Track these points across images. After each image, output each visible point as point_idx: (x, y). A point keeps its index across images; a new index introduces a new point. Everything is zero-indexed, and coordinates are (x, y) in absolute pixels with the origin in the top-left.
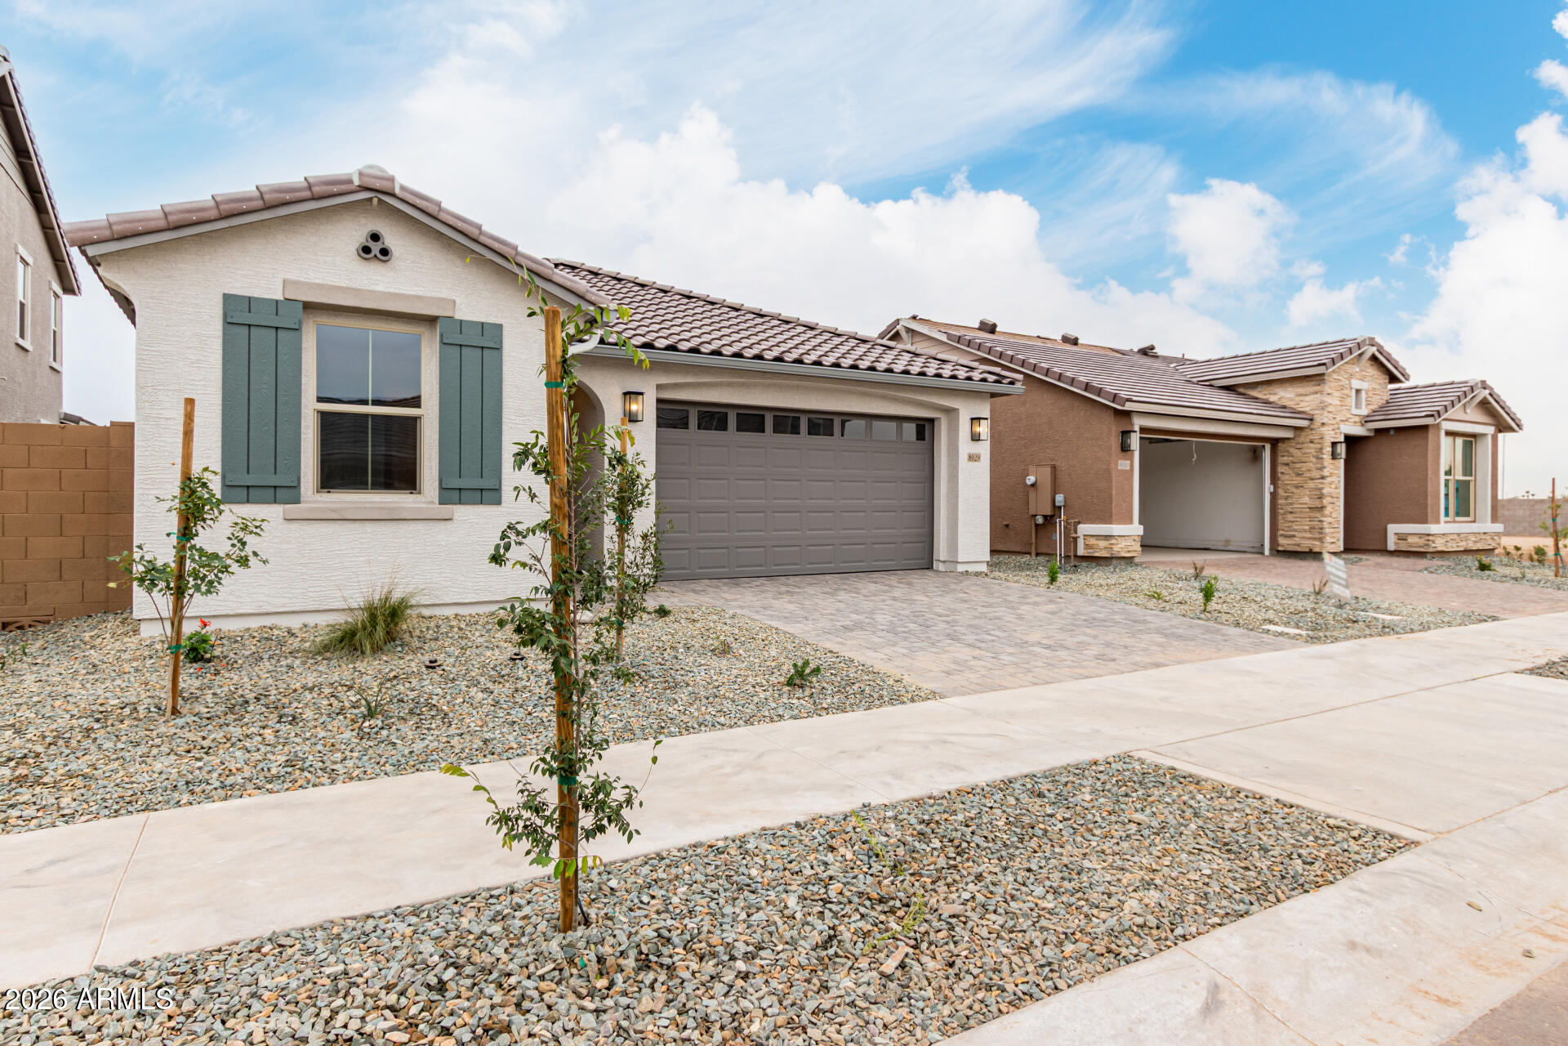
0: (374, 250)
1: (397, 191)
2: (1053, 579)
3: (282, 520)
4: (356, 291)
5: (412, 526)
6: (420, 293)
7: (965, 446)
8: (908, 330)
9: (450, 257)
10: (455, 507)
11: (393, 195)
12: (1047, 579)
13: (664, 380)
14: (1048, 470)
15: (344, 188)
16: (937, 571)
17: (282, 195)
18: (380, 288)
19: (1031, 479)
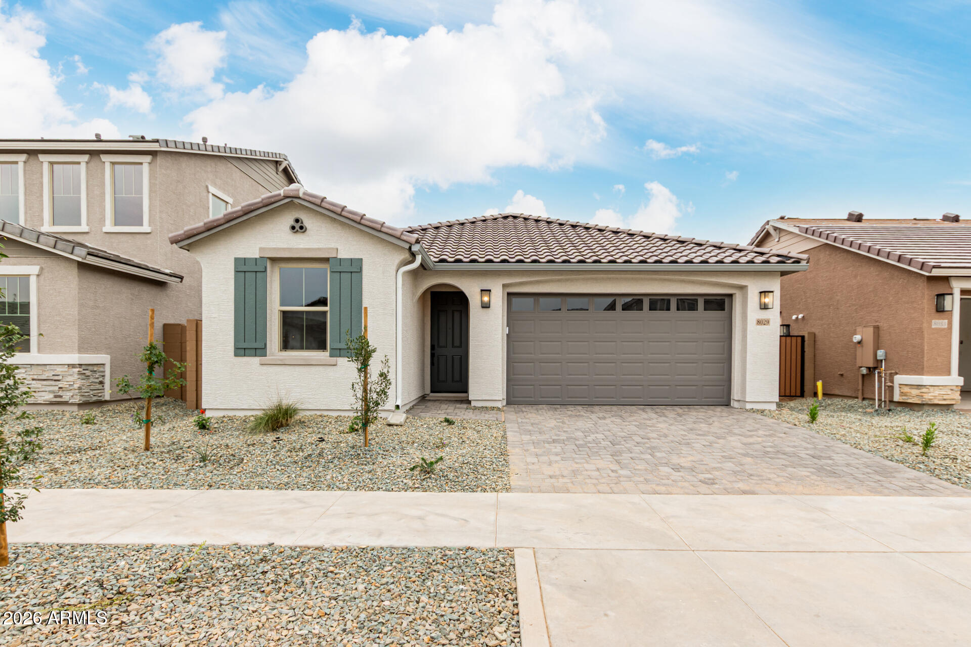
0: (298, 227)
1: (301, 195)
2: (813, 417)
3: (258, 365)
4: (290, 249)
5: (317, 368)
6: (321, 247)
7: (753, 313)
8: (776, 229)
9: (335, 225)
10: (338, 358)
11: (299, 198)
12: (807, 418)
13: (507, 281)
14: (871, 330)
15: (277, 198)
16: (733, 407)
17: (249, 207)
18: (301, 246)
19: (857, 338)
